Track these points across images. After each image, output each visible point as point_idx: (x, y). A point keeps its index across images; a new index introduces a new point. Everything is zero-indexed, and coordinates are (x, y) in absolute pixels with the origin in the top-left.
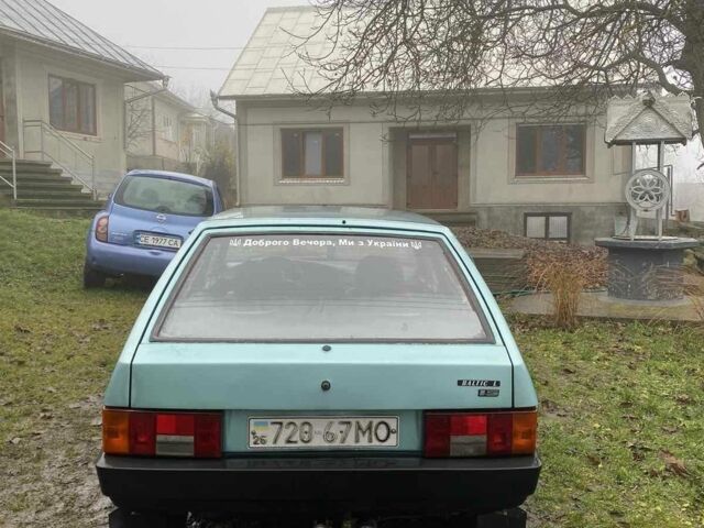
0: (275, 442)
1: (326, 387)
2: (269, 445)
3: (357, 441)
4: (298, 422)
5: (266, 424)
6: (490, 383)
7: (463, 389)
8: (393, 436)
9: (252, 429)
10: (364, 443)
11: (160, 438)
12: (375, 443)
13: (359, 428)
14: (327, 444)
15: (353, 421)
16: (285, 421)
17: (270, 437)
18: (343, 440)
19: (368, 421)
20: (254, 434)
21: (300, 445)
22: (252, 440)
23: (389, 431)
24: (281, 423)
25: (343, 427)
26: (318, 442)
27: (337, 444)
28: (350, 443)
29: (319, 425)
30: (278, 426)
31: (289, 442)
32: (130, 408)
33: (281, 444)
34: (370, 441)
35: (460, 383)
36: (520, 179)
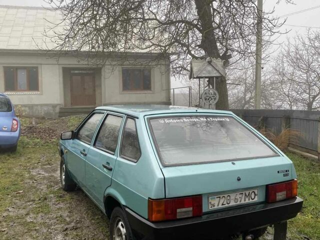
0: (218, 205)
1: (239, 179)
2: (216, 207)
3: (245, 201)
4: (226, 196)
5: (214, 198)
6: (286, 171)
7: (279, 174)
8: (256, 197)
9: (210, 201)
10: (247, 201)
11: (178, 210)
12: (251, 200)
13: (246, 195)
14: (235, 204)
15: (244, 192)
16: (221, 196)
17: (216, 204)
18: (241, 201)
19: (249, 191)
20: (211, 203)
21: (227, 205)
22: (210, 206)
23: (255, 195)
24: (220, 197)
25: (241, 196)
26: (232, 203)
27: (238, 203)
28: (243, 202)
29: (233, 196)
30: (219, 198)
31: (223, 205)
32: (165, 198)
33: (220, 206)
34: (249, 200)
35: (278, 172)
36: (125, 92)
